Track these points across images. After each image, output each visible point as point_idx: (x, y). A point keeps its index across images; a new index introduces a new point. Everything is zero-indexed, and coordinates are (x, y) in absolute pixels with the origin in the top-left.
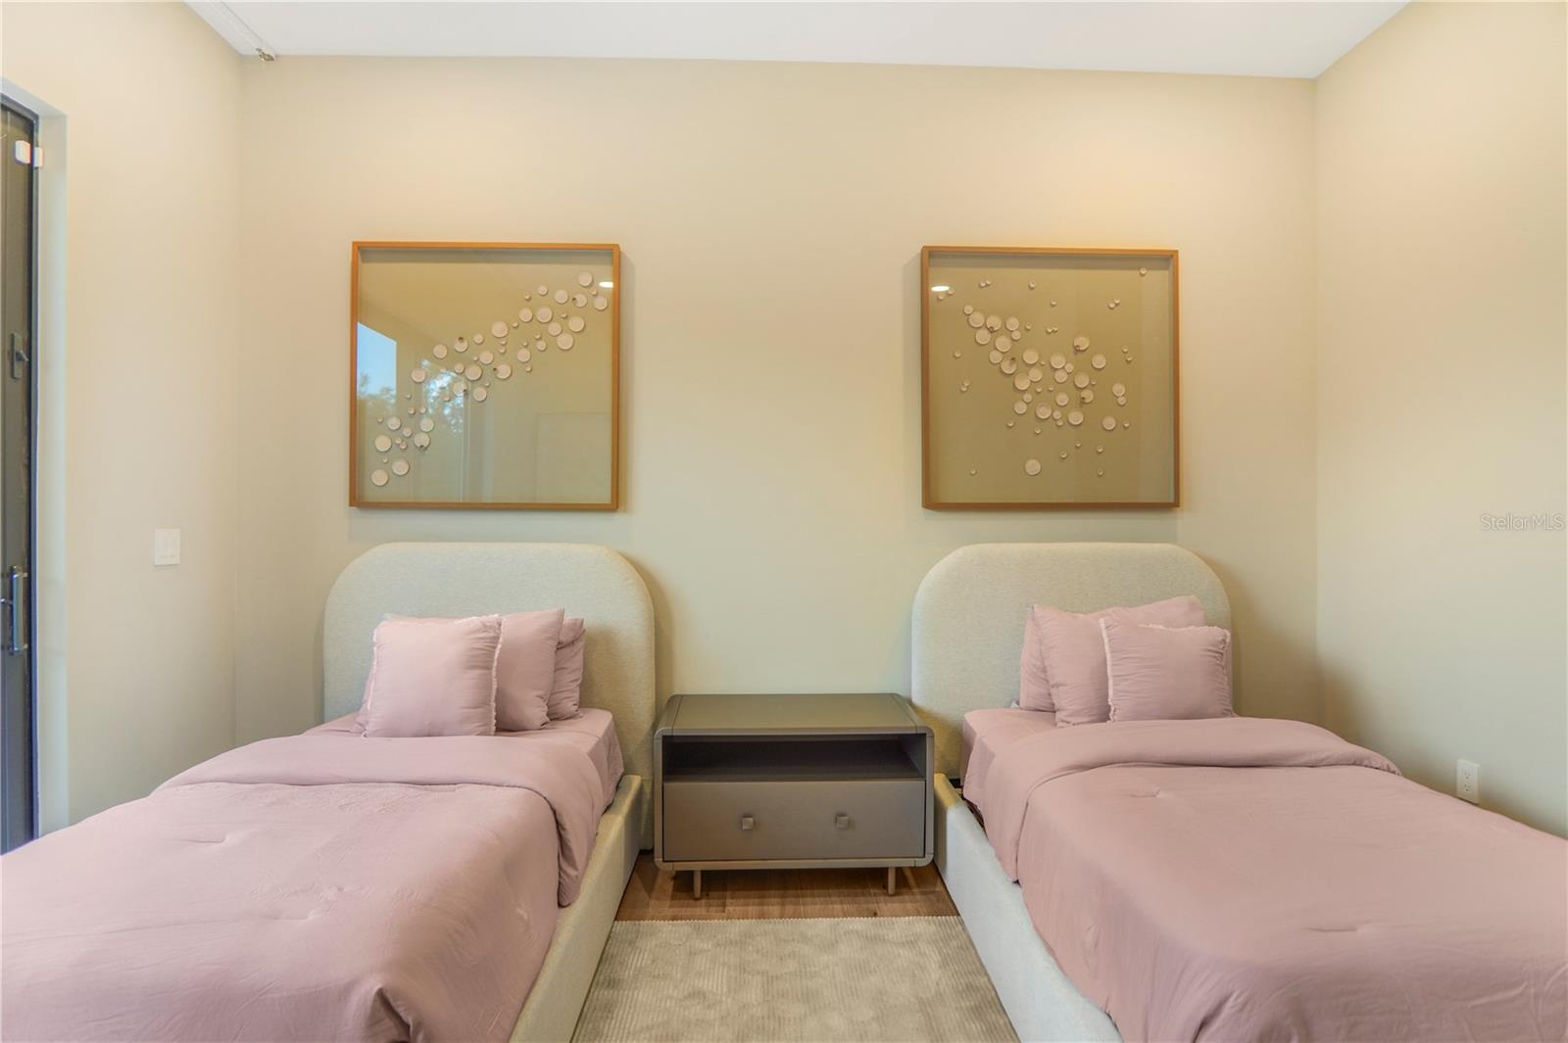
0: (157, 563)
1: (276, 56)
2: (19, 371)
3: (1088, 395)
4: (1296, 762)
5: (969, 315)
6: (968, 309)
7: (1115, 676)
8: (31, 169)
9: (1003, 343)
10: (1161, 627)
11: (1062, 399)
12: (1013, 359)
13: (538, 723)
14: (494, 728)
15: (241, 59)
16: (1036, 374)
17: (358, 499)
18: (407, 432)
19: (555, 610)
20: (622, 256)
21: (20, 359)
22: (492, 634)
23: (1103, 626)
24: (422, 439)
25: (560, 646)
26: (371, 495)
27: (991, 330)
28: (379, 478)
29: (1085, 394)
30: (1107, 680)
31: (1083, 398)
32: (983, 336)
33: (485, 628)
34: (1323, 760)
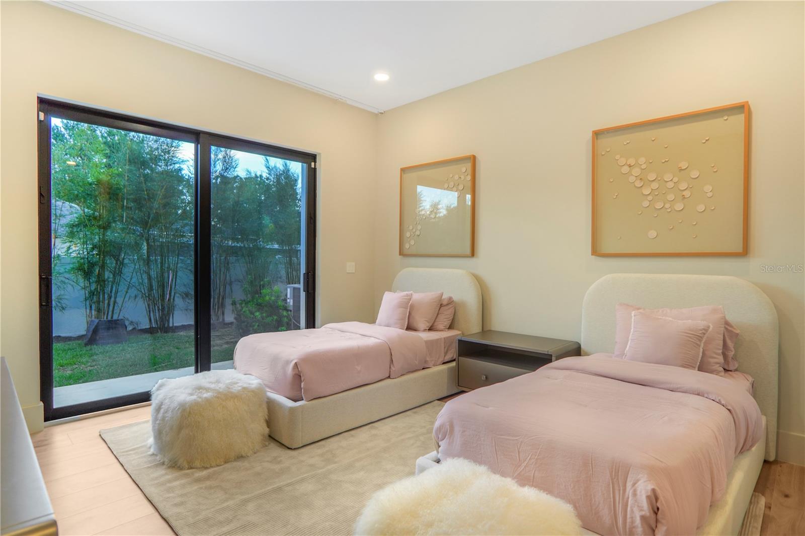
0: (348, 272)
1: (384, 112)
2: (312, 222)
3: (687, 194)
4: (661, 386)
5: (618, 160)
6: (618, 157)
7: (632, 340)
8: (315, 169)
9: (636, 172)
10: (670, 319)
11: (671, 197)
12: (641, 179)
13: (422, 329)
14: (405, 328)
15: (376, 115)
16: (655, 185)
17: (401, 253)
18: (414, 230)
19: (440, 292)
20: (477, 160)
21: (312, 218)
22: (409, 297)
23: (633, 315)
24: (418, 233)
25: (441, 305)
26: (406, 252)
27: (630, 166)
28: (407, 246)
29: (684, 193)
30: (628, 341)
31: (683, 195)
32: (625, 169)
33: (407, 295)
34: (678, 388)
